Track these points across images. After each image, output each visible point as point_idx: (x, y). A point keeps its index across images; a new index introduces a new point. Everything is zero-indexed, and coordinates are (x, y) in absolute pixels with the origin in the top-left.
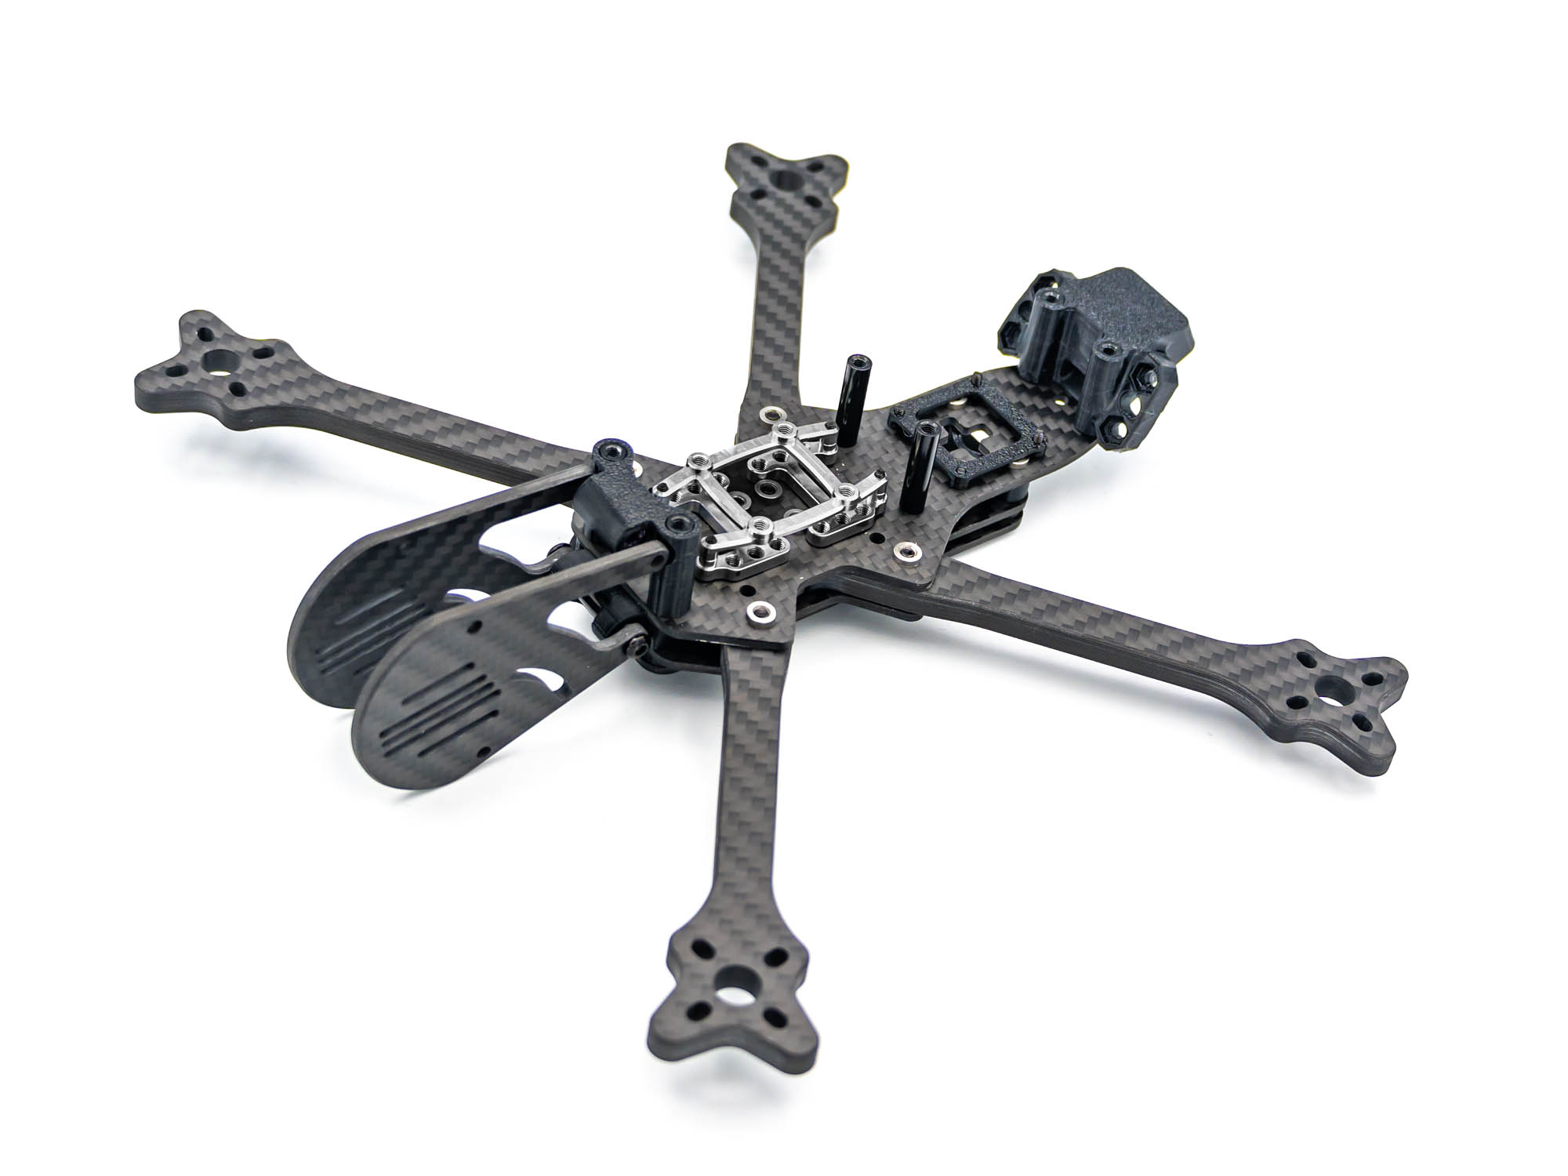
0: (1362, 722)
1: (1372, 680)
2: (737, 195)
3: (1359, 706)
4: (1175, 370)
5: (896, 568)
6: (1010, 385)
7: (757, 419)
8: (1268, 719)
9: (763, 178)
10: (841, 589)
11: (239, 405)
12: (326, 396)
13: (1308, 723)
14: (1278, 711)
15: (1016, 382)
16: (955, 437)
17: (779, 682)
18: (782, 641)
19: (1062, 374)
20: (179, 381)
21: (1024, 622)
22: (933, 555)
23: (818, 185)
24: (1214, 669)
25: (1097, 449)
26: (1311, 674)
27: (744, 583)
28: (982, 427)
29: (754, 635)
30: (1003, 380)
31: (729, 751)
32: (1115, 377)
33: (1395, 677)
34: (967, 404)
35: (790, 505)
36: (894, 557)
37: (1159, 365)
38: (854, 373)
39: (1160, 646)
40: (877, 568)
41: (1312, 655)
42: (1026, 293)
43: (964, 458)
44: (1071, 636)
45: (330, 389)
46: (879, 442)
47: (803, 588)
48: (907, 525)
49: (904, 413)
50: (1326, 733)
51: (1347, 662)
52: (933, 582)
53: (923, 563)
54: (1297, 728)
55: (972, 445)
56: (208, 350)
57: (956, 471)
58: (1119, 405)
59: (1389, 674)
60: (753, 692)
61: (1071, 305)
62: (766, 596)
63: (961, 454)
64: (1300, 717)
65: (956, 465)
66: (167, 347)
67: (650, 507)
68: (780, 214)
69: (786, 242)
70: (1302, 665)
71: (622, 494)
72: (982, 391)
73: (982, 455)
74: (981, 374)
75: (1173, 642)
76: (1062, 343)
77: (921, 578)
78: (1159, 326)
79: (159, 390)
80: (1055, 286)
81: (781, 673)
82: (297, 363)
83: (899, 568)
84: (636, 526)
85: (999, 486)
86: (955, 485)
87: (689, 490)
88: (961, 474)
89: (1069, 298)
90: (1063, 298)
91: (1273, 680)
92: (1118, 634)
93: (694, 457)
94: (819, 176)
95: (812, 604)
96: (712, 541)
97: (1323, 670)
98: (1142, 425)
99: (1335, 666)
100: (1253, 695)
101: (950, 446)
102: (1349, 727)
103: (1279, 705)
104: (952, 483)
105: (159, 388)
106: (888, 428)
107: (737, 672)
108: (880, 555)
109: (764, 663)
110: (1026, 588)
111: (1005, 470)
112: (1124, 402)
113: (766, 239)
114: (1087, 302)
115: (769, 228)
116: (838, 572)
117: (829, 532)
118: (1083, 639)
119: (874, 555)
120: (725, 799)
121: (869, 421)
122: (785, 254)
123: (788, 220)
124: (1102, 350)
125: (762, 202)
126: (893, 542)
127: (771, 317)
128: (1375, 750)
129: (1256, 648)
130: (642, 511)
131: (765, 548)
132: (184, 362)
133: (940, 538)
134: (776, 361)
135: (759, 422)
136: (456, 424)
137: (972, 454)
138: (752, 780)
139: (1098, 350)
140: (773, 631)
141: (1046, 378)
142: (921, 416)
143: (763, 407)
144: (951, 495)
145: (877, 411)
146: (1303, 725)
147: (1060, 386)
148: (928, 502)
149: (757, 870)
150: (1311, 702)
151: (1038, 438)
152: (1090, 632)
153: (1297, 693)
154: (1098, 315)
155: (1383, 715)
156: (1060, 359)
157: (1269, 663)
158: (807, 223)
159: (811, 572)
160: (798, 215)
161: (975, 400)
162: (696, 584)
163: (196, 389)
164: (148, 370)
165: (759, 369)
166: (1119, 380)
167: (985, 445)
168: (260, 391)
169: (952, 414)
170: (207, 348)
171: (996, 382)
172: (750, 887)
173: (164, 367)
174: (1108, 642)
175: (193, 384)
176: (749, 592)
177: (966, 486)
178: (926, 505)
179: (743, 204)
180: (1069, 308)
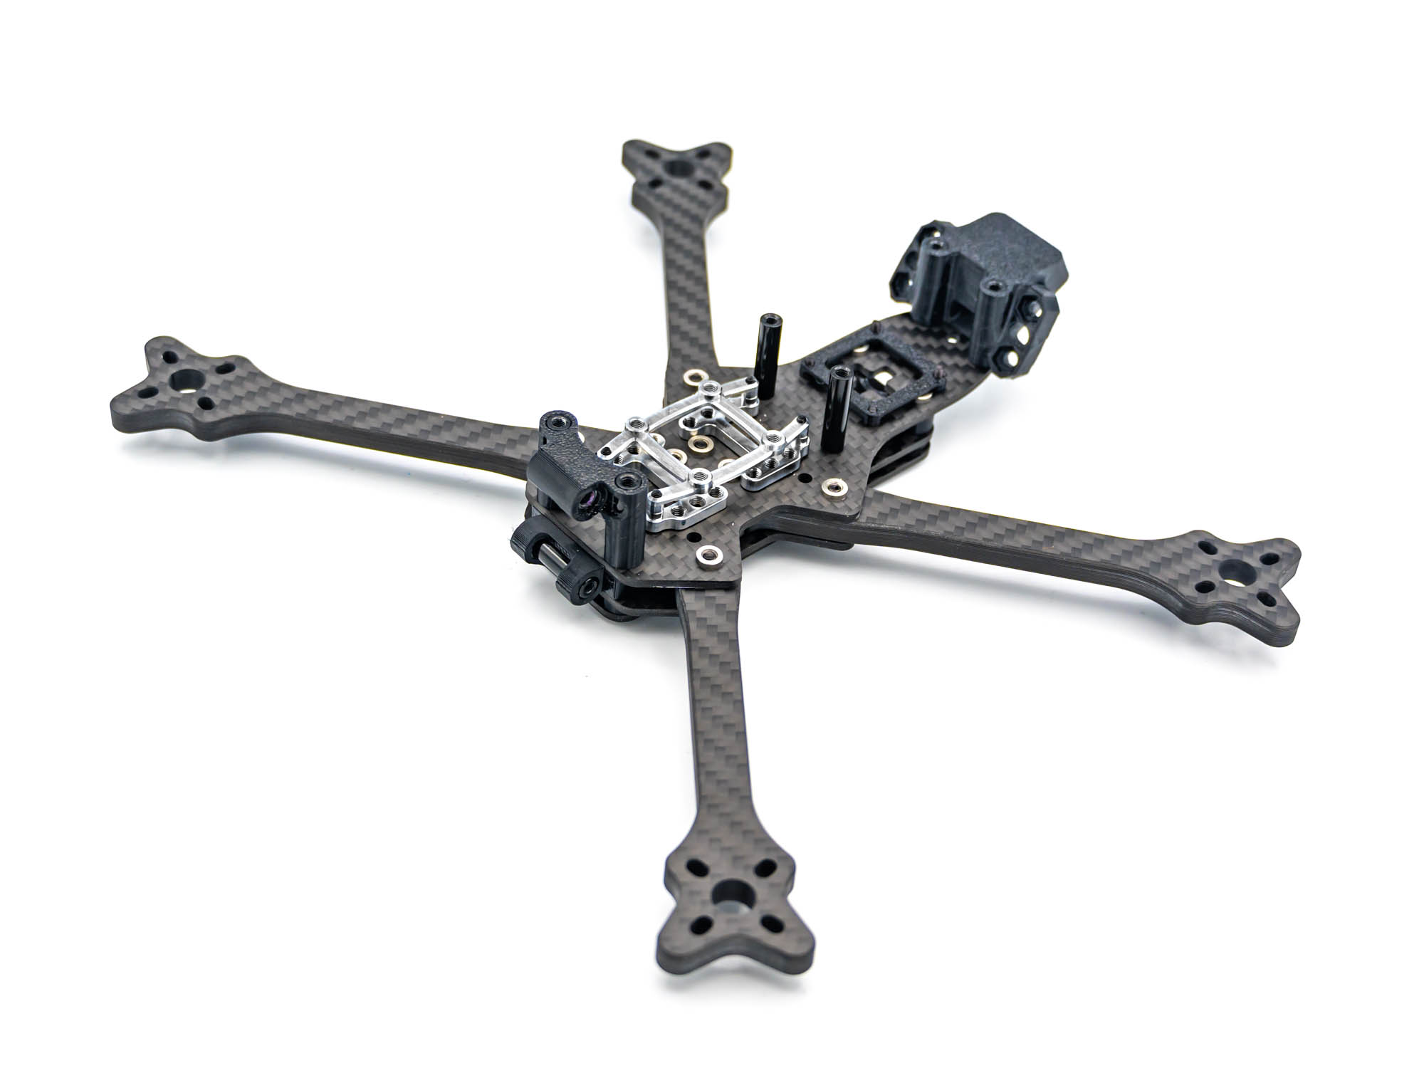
0: (1266, 599)
1: (1270, 560)
2: (637, 186)
3: (1261, 584)
4: (1055, 299)
5: (826, 503)
6: (905, 330)
7: (681, 382)
8: (1180, 605)
9: (658, 169)
10: (777, 528)
11: (208, 417)
12: (287, 401)
13: (1217, 605)
14: (1188, 596)
15: (911, 326)
16: (862, 380)
17: (733, 616)
18: (731, 579)
19: (952, 314)
20: (151, 401)
21: (947, 540)
22: (858, 488)
23: (708, 170)
24: (1125, 564)
25: (992, 378)
26: (1214, 561)
27: (690, 531)
28: (885, 369)
29: (706, 577)
30: (899, 325)
31: (697, 683)
32: (1003, 310)
33: (1290, 555)
34: (870, 350)
35: (722, 456)
36: (823, 493)
37: (1041, 295)
38: (767, 330)
39: (1074, 549)
40: (809, 505)
41: (1211, 542)
42: (911, 246)
43: (874, 398)
44: (991, 548)
45: (291, 395)
46: (795, 392)
47: (743, 529)
48: (830, 463)
49: (814, 363)
50: (1234, 612)
51: (1245, 546)
52: (860, 513)
53: (850, 496)
54: (1208, 609)
55: (878, 386)
56: (175, 371)
57: (869, 409)
58: (1007, 337)
59: (1284, 554)
60: (712, 629)
61: (955, 249)
62: (712, 541)
63: (870, 395)
64: (1210, 599)
65: (867, 405)
66: (136, 372)
67: (599, 469)
68: (677, 199)
69: (686, 223)
70: (1205, 554)
71: (572, 460)
72: (881, 336)
73: (888, 395)
74: (879, 322)
75: (1085, 544)
76: (950, 286)
77: (850, 510)
78: (1037, 261)
79: (134, 412)
80: (937, 234)
81: (735, 609)
82: (256, 374)
83: (829, 503)
84: (588, 488)
85: (908, 421)
86: (868, 422)
87: (629, 452)
88: (873, 412)
89: (952, 244)
90: (947, 246)
91: (1179, 569)
92: (1034, 542)
93: (631, 421)
94: (708, 162)
95: (755, 543)
96: (657, 495)
97: (1224, 556)
98: (1031, 352)
99: (1235, 551)
100: (1164, 584)
101: (860, 389)
102: (1256, 605)
103: (1189, 591)
104: (866, 422)
105: (134, 409)
106: (802, 379)
107: (694, 612)
108: (810, 493)
109: (718, 601)
110: (946, 509)
111: (912, 405)
112: (1012, 333)
113: (668, 222)
114: (969, 246)
115: (669, 212)
116: (775, 512)
117: (761, 477)
118: (1003, 550)
119: (805, 493)
120: (699, 729)
121: (783, 374)
122: (687, 233)
123: (685, 203)
124: (988, 287)
125: (660, 190)
126: (821, 479)
127: (682, 291)
128: (1282, 622)
129: (1161, 543)
130: (592, 473)
131: (706, 497)
132: (153, 384)
133: (862, 472)
134: (692, 329)
135: (684, 385)
136: (408, 415)
137: (879, 394)
138: (723, 709)
139: (985, 287)
140: (722, 571)
141: (937, 319)
142: (829, 365)
143: (684, 370)
144: (866, 432)
145: (789, 365)
146: (1213, 607)
147: (950, 326)
148: (847, 441)
149: (737, 790)
150: (1217, 585)
151: (938, 374)
152: (1009, 543)
153: (1204, 578)
154: (981, 257)
155: (1282, 589)
156: (948, 302)
157: (1175, 554)
158: (703, 204)
159: (748, 515)
160: (693, 198)
161: (876, 347)
162: (647, 536)
163: (167, 407)
164: (121, 394)
165: (676, 338)
166: (1006, 313)
167: (892, 385)
168: (226, 403)
169: (857, 361)
170: (173, 369)
171: (892, 328)
172: (732, 806)
173: (135, 391)
174: (1025, 550)
175: (165, 403)
176: (695, 538)
177: (878, 422)
178: (845, 444)
179: (643, 193)
180: (953, 253)
